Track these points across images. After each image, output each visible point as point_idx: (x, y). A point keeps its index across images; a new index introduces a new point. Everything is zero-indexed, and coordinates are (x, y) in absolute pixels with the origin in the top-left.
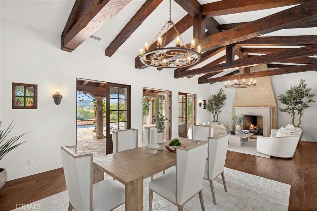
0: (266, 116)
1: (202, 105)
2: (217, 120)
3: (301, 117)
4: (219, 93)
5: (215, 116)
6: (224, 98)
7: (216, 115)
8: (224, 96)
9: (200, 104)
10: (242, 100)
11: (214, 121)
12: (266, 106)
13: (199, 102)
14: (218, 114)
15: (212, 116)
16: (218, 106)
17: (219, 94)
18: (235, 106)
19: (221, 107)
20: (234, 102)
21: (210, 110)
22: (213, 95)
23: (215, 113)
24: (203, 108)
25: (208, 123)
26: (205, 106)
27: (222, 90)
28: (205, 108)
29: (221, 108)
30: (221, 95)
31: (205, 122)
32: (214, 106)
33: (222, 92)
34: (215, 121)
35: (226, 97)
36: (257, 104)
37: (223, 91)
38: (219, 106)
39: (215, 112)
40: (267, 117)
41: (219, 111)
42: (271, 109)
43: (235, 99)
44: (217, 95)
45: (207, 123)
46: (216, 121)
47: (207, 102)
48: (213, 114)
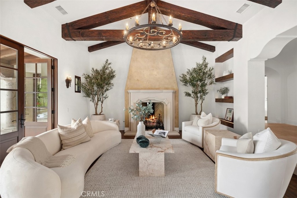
0: (168, 103)
1: (73, 83)
2: (102, 112)
3: (202, 102)
4: (104, 66)
5: (97, 104)
6: (111, 76)
7: (100, 103)
8: (112, 72)
9: (68, 82)
10: (138, 80)
11: (96, 114)
12: (167, 89)
13: (66, 78)
14: (102, 102)
15: (92, 105)
16: (103, 88)
17: (105, 68)
18: (128, 89)
19: (108, 90)
20: (127, 82)
21: (88, 95)
22: (93, 69)
23: (98, 101)
24: (76, 92)
25: (84, 122)
26: (78, 87)
27: (109, 62)
28: (79, 91)
29: (107, 92)
30: (106, 71)
31: (78, 121)
32: (95, 88)
33: (109, 66)
34: (98, 113)
35: (114, 74)
36: (157, 87)
37: (110, 64)
38: (105, 89)
39: (98, 99)
40: (170, 103)
41: (103, 96)
42: (173, 93)
43: (128, 77)
44: (101, 71)
45: (80, 121)
46: (100, 114)
47: (83, 80)
48: (93, 101)
